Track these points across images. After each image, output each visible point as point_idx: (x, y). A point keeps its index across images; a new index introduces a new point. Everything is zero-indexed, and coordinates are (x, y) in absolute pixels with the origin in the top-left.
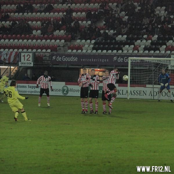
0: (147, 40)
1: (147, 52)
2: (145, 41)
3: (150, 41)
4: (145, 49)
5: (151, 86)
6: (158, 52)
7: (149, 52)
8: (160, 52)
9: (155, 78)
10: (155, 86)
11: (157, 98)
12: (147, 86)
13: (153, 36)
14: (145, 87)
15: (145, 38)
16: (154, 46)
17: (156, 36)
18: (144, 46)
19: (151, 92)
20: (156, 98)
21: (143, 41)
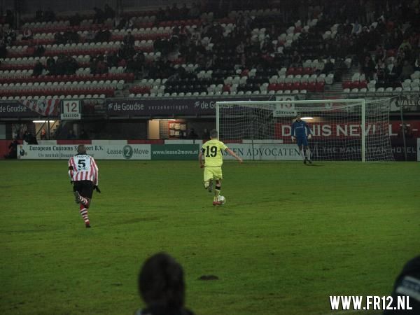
0: (241, 76)
1: (242, 93)
2: (238, 78)
3: (246, 78)
4: (239, 89)
5: (250, 141)
6: (257, 92)
7: (245, 93)
8: (260, 92)
9: (254, 131)
10: (255, 141)
11: (258, 159)
12: (244, 141)
13: (250, 70)
14: (241, 142)
15: (238, 74)
16: (252, 85)
17: (254, 71)
18: (237, 86)
19: (249, 150)
20: (257, 157)
21: (236, 78)
